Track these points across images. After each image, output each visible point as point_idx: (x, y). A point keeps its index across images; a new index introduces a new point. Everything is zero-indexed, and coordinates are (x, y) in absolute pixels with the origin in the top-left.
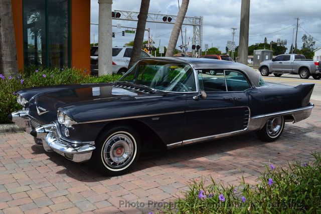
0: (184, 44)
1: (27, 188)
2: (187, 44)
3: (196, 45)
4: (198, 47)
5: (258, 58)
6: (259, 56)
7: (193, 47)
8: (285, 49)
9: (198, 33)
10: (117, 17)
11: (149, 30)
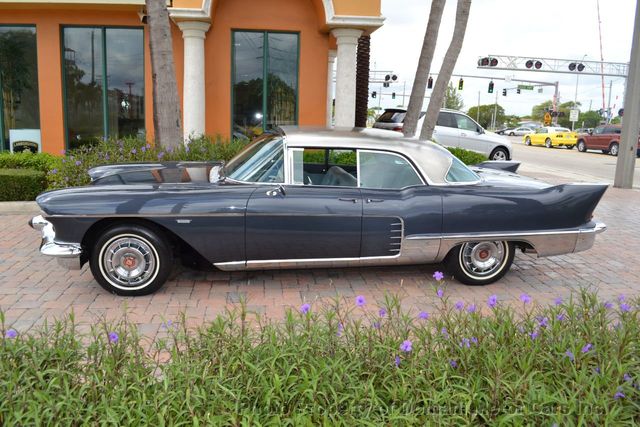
7: (621, 112)
10: (492, 65)
11: (556, 85)
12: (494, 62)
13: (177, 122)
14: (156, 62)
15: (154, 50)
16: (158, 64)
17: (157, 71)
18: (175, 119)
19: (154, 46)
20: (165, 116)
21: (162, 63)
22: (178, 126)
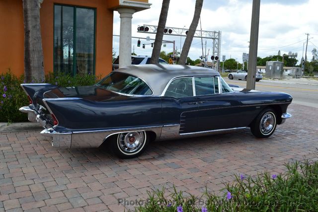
0: (204, 55)
1: (31, 182)
2: (207, 55)
3: (215, 56)
4: (217, 58)
5: (270, 69)
6: (271, 67)
7: (212, 58)
8: (296, 61)
9: (217, 46)
10: (145, 31)
11: (174, 42)
12: (147, 29)
14: (30, 23)
17: (30, 29)
19: (29, 12)
21: (34, 24)
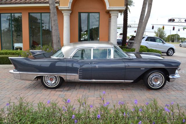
10: (173, 21)
12: (174, 20)
13: (59, 41)
14: (52, 23)
15: (52, 20)
16: (53, 23)
17: (53, 26)
18: (58, 40)
19: (52, 18)
20: (55, 39)
21: (54, 23)
22: (59, 42)
